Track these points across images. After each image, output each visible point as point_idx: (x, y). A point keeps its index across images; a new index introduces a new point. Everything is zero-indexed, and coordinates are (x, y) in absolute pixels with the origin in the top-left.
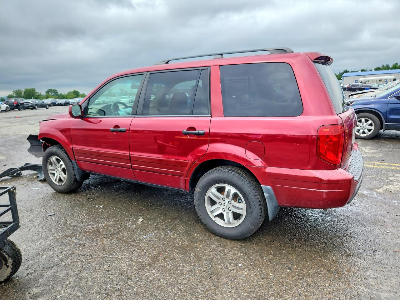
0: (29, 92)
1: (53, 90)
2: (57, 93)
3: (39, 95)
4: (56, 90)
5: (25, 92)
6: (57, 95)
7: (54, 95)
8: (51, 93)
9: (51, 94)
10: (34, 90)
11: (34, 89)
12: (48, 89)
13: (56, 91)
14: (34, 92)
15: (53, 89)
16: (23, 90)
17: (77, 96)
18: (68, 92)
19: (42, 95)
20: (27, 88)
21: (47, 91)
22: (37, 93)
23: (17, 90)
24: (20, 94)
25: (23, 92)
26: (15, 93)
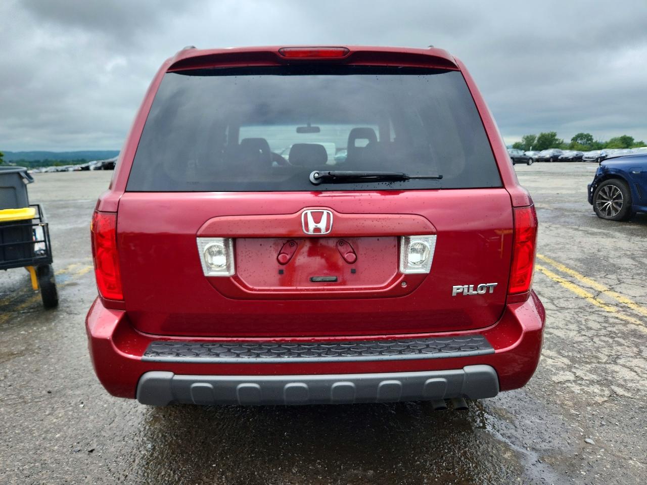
0: (546, 139)
1: (586, 135)
2: (591, 139)
3: (559, 144)
4: (591, 135)
5: (539, 139)
6: (589, 143)
7: (584, 144)
8: (581, 139)
9: (579, 142)
10: (553, 135)
11: (555, 133)
12: (577, 134)
13: (590, 137)
14: (553, 138)
15: (585, 133)
16: (538, 135)
17: (626, 146)
18: (612, 139)
19: (565, 144)
20: (544, 133)
21: (574, 136)
22: (557, 140)
23: (529, 135)
24: (532, 141)
25: (537, 139)
26: (526, 139)
